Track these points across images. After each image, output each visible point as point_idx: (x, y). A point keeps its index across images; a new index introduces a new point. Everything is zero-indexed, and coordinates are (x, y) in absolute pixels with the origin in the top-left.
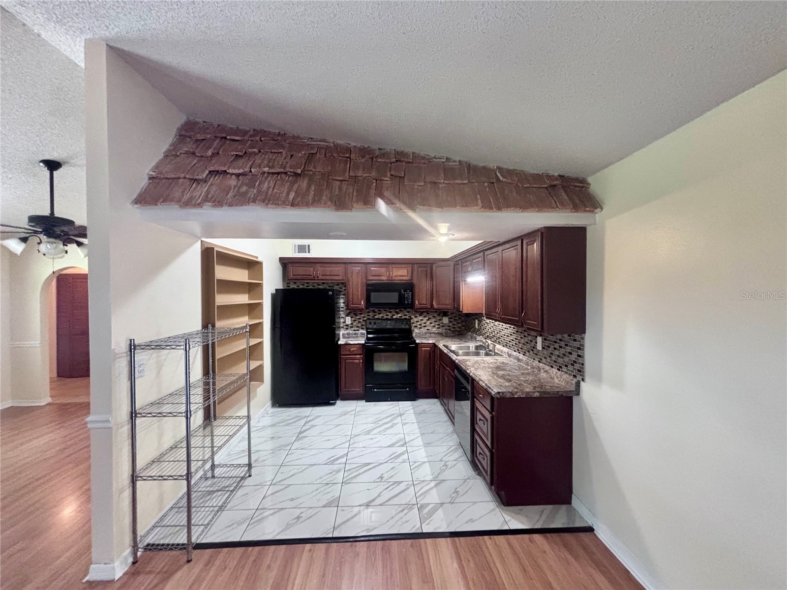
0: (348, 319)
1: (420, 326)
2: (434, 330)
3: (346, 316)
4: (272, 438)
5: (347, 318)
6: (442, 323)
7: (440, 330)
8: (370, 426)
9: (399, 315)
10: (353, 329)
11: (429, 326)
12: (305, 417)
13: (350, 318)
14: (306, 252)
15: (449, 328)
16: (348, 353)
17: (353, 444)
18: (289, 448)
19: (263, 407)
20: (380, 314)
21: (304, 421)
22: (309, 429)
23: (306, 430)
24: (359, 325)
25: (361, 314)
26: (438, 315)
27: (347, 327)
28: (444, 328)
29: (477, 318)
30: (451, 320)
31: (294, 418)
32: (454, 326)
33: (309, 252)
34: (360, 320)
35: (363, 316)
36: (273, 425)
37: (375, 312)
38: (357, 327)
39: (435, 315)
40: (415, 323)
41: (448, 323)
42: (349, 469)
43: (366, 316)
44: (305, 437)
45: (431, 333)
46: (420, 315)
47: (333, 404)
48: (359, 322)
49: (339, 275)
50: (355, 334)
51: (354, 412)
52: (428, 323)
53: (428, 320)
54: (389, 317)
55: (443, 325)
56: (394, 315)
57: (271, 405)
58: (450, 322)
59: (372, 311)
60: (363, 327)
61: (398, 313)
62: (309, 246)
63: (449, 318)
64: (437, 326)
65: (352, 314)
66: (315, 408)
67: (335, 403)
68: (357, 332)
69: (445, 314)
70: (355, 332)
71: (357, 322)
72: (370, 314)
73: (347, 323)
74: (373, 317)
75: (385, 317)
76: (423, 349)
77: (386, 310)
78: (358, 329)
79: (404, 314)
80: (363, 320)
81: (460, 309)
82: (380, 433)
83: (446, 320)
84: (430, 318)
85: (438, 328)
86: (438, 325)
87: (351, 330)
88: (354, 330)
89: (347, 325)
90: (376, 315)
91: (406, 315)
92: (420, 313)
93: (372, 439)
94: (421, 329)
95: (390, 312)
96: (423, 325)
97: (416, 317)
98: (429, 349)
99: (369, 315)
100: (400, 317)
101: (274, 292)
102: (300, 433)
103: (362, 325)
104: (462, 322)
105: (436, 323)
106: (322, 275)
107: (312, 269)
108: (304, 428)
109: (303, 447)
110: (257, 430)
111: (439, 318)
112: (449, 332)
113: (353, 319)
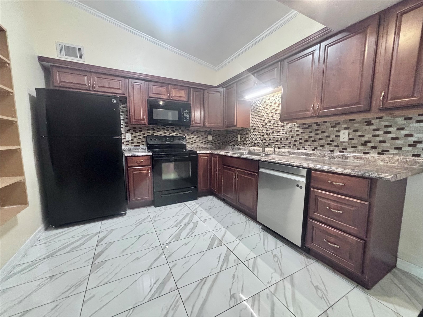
0: (128, 136)
1: (191, 143)
2: (202, 145)
3: (126, 132)
4: (51, 277)
5: (127, 134)
6: (208, 140)
7: (206, 146)
8: (175, 231)
9: (175, 133)
10: (133, 145)
11: (198, 143)
12: (96, 234)
13: (130, 134)
14: (77, 57)
15: (212, 144)
16: (136, 164)
17: (169, 256)
18: (83, 288)
19: (32, 234)
20: (158, 131)
21: (95, 239)
22: (106, 249)
23: (102, 252)
24: (140, 141)
25: (141, 131)
26: (205, 134)
27: (127, 143)
28: (208, 144)
29: (239, 134)
30: (213, 138)
31: (80, 239)
32: (215, 143)
33: (81, 57)
34: (140, 137)
35: (142, 133)
36: (51, 256)
37: (155, 130)
38: (138, 143)
39: (203, 134)
40: (188, 140)
41: (212, 140)
42: (186, 297)
43: (146, 133)
44: (104, 262)
45: (200, 148)
46: (192, 134)
47: (124, 214)
48: (140, 138)
49: (119, 89)
50: (136, 149)
51: (149, 219)
52: (197, 140)
53: (197, 138)
54: (166, 135)
55: (208, 142)
56: (171, 133)
57: (43, 229)
58: (213, 139)
59: (152, 129)
60: (144, 143)
61: (174, 132)
62: (80, 50)
63: (213, 137)
64: (204, 143)
65: (132, 131)
66: (104, 222)
67: (126, 213)
68: (138, 147)
69: (210, 133)
70: (136, 147)
71: (137, 138)
72: (149, 131)
73: (127, 139)
74: (152, 134)
75: (164, 135)
76: (202, 158)
77: (164, 129)
78: (138, 145)
79: (179, 132)
80: (143, 137)
81: (234, 124)
82: (188, 235)
83: (210, 138)
84: (198, 136)
85: (205, 144)
86: (205, 141)
87: (132, 146)
88: (135, 146)
89: (128, 141)
90: (155, 133)
91: (181, 134)
92: (191, 132)
93: (186, 244)
94: (192, 145)
95: (168, 130)
96: (194, 141)
97: (188, 135)
98: (207, 158)
99: (149, 133)
100: (176, 135)
101: (34, 94)
102: (96, 257)
103: (143, 141)
104: (221, 139)
105: (204, 140)
106: (99, 87)
107: (86, 78)
108: (99, 249)
109: (106, 280)
110: (22, 270)
111: (205, 136)
112: (212, 147)
113: (133, 135)
